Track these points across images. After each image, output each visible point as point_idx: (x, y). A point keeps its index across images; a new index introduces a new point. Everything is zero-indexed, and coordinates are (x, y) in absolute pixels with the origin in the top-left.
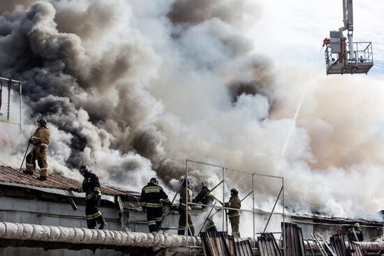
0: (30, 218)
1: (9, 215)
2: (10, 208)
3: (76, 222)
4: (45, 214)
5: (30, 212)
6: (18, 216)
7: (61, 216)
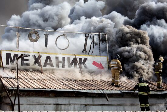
0: (81, 107)
1: (66, 107)
2: (67, 103)
3: (113, 107)
4: (91, 105)
5: (80, 104)
6: (72, 107)
7: (102, 105)
